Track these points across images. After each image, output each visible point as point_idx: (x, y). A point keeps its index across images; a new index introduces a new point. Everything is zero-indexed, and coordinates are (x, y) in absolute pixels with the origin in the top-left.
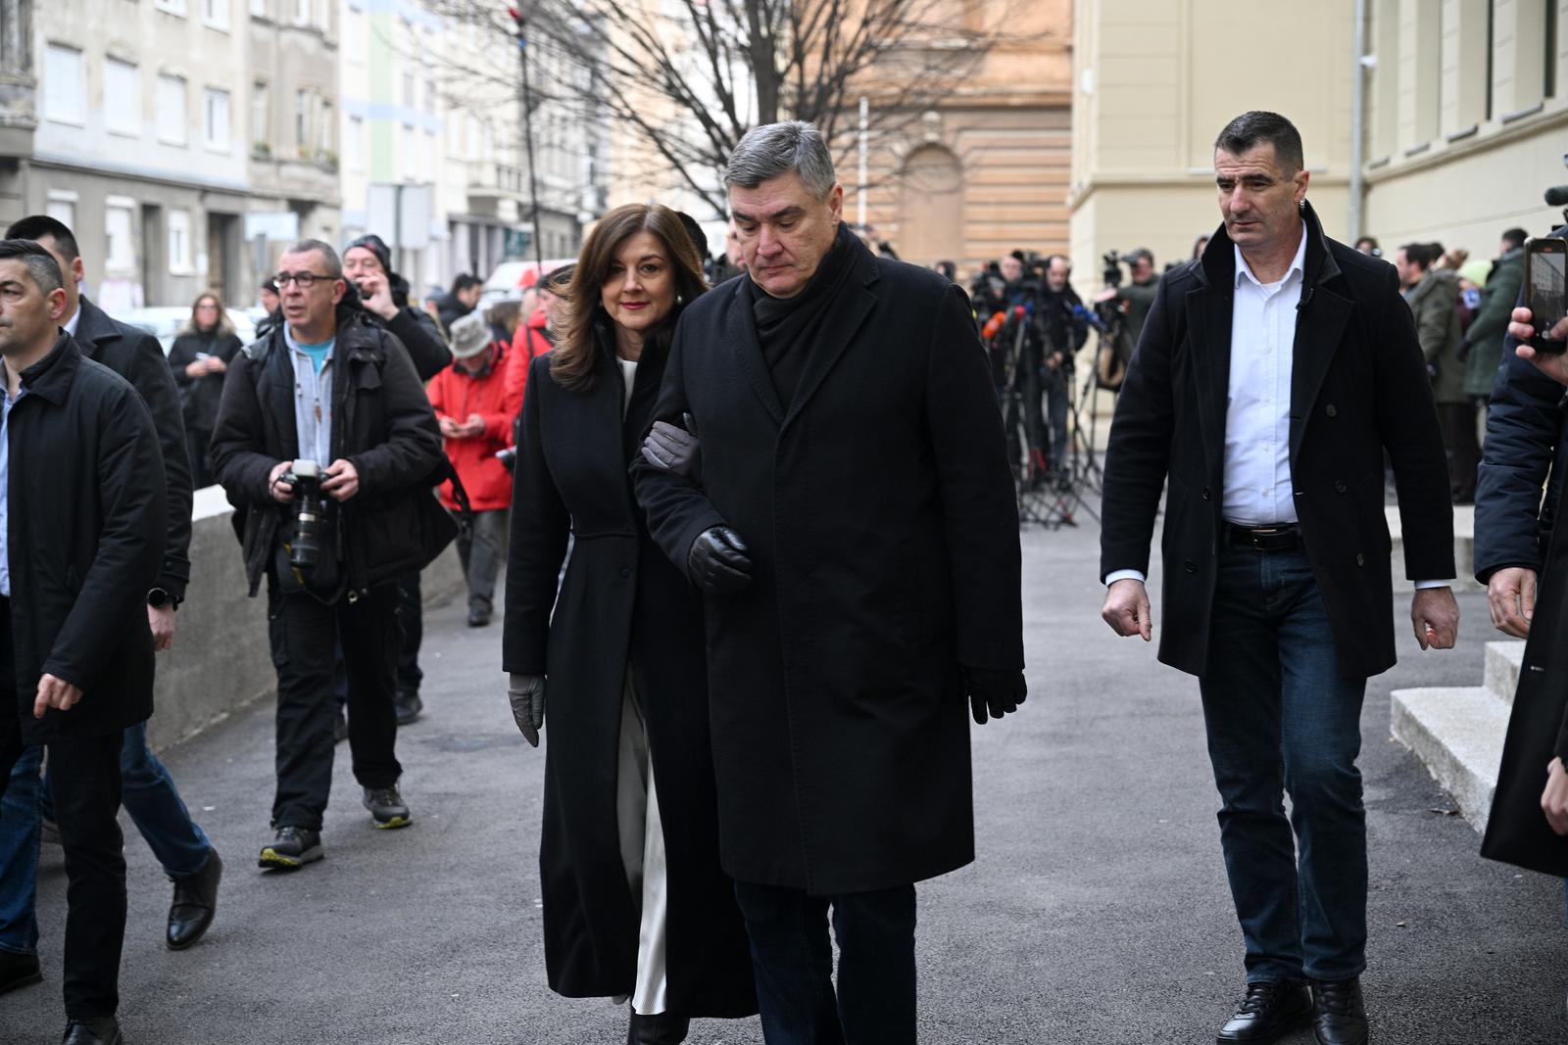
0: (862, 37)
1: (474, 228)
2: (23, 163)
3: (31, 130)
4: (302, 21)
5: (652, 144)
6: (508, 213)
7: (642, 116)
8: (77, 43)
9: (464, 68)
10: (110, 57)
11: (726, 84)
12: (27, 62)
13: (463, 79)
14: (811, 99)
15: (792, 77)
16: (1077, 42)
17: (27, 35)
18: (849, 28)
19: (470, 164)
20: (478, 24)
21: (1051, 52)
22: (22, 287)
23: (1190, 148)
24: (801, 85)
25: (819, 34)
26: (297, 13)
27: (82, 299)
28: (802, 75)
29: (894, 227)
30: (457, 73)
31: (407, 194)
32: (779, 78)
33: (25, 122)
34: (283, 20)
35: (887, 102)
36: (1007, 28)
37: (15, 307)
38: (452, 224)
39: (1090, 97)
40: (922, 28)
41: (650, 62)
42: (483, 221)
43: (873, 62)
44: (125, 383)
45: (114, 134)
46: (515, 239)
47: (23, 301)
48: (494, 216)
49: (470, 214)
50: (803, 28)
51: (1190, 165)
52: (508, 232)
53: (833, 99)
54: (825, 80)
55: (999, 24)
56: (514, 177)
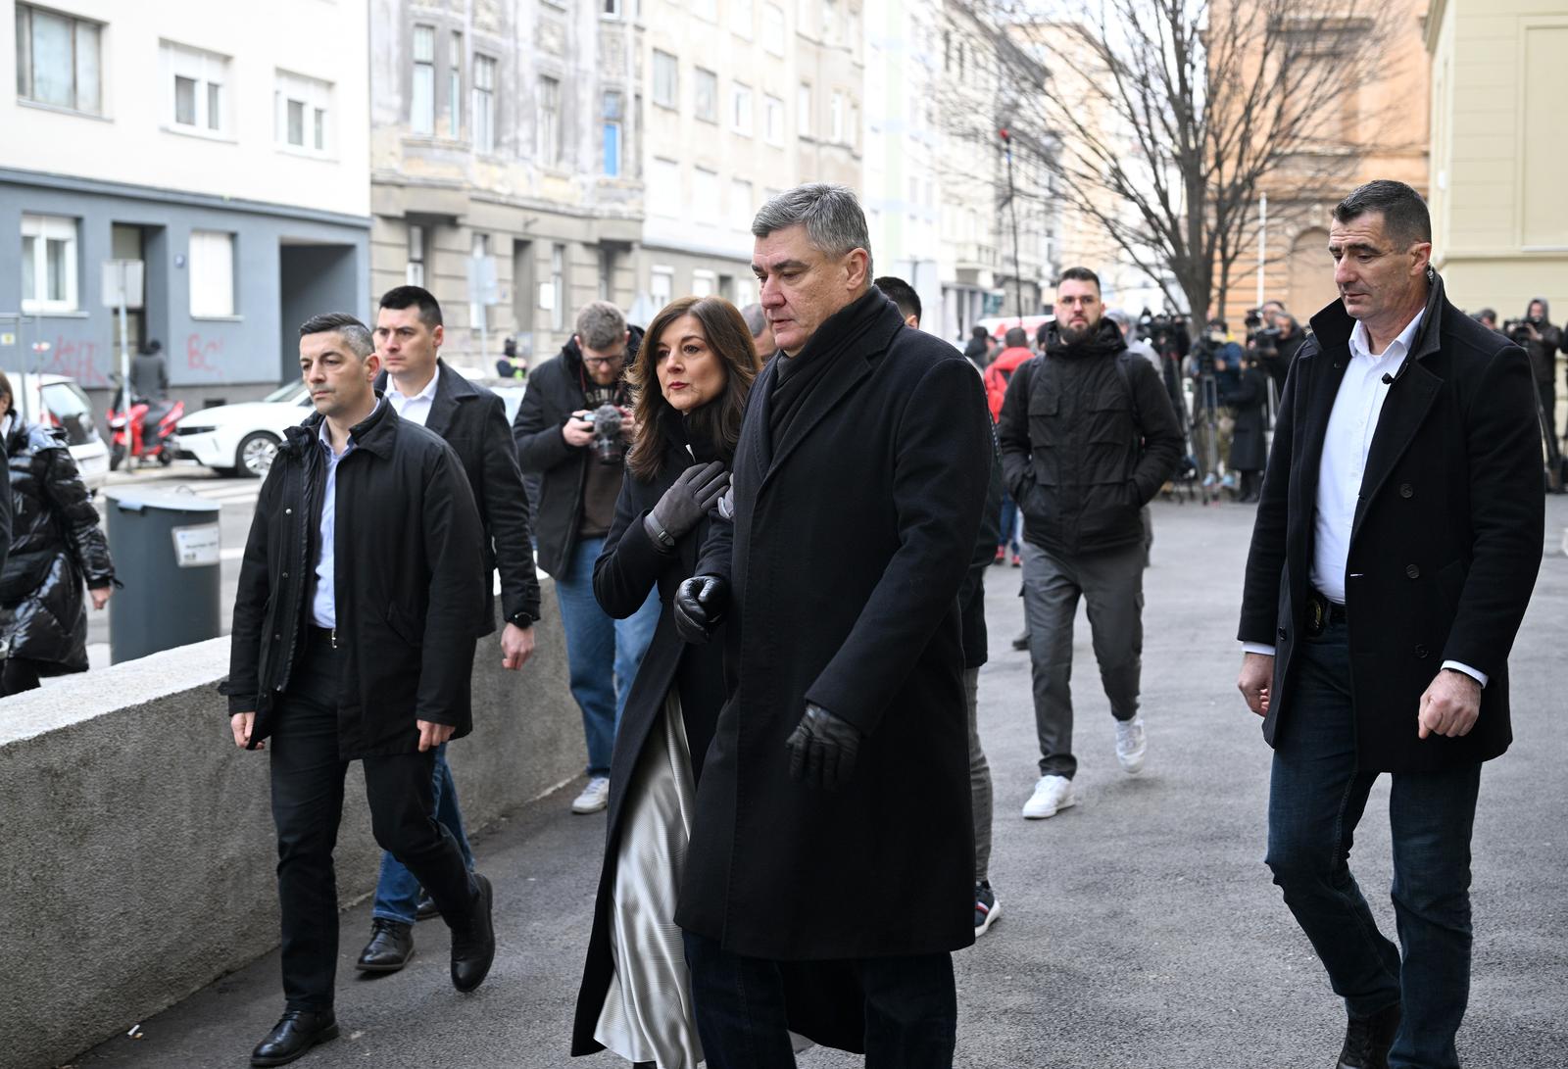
0: (1268, 147)
1: (960, 293)
2: (635, 246)
3: (641, 221)
4: (836, 140)
5: (1105, 230)
6: (985, 281)
7: (1099, 210)
8: (673, 157)
9: (966, 175)
10: (698, 168)
11: (1163, 185)
12: (639, 173)
13: (965, 183)
14: (1227, 195)
15: (1214, 178)
16: (1433, 148)
17: (639, 152)
18: (1259, 141)
19: (958, 245)
20: (977, 142)
21: (1411, 157)
22: (340, 356)
23: (1523, 231)
24: (1220, 185)
25: (1234, 146)
26: (833, 133)
27: (440, 362)
28: (1221, 177)
29: (1285, 292)
30: (961, 178)
31: (920, 267)
32: (1204, 180)
33: (638, 216)
34: (822, 139)
35: (1286, 196)
36: (1380, 140)
37: (337, 374)
38: (944, 290)
39: (1443, 192)
40: (1314, 141)
41: (1105, 168)
42: (968, 287)
43: (1276, 166)
44: (444, 442)
45: (699, 224)
46: (991, 301)
47: (343, 368)
48: (975, 284)
49: (958, 282)
50: (1223, 141)
51: (1523, 244)
52: (985, 296)
53: (1245, 195)
54: (1239, 181)
55: (1375, 137)
56: (991, 255)
